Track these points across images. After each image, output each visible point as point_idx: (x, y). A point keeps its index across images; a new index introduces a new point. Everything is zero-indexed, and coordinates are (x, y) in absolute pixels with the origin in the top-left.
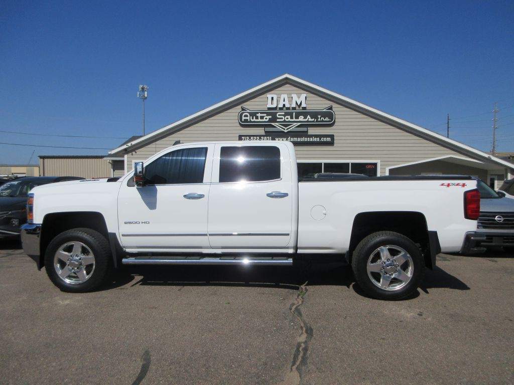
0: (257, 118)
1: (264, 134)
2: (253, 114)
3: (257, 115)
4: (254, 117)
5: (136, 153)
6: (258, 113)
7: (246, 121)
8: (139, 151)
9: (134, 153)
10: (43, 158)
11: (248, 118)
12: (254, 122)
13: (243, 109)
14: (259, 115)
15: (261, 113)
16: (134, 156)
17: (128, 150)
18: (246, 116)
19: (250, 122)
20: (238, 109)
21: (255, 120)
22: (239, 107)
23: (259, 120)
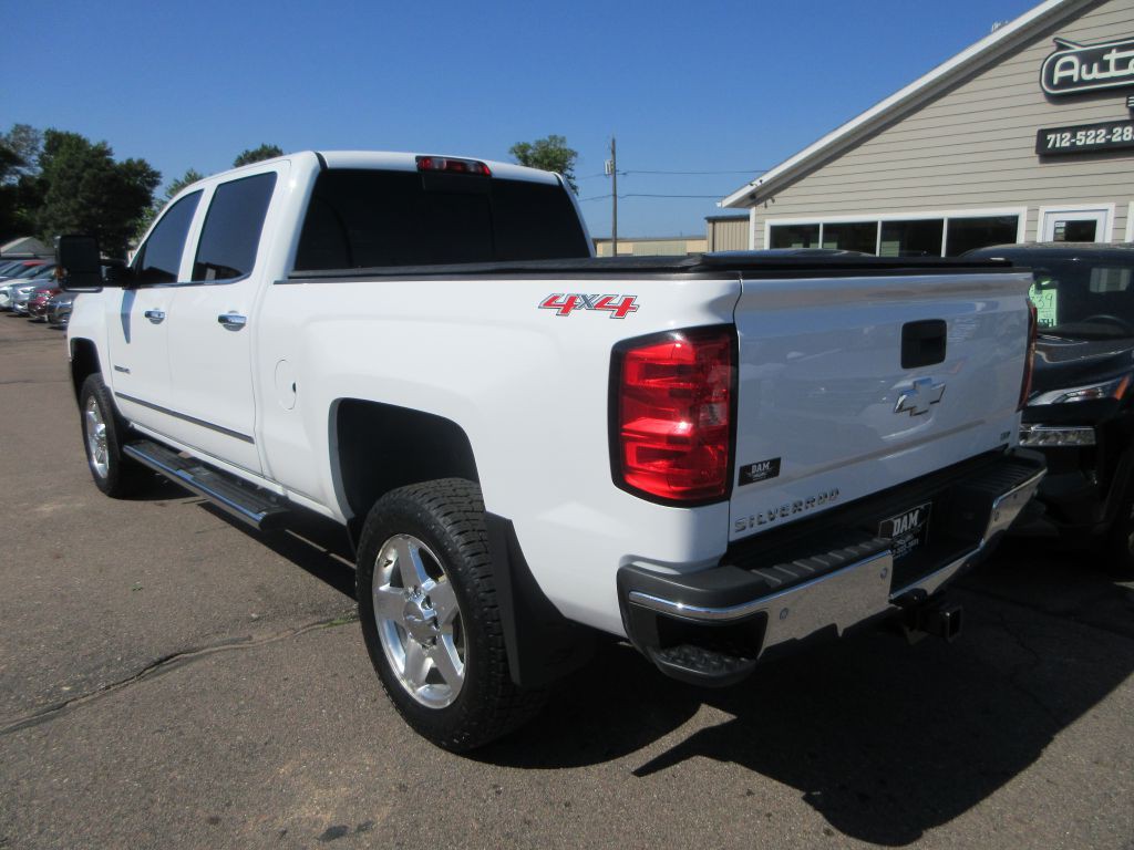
0: (1104, 67)
1: (1127, 118)
2: (1092, 58)
3: (1106, 57)
4: (1095, 66)
5: (773, 201)
6: (1109, 50)
7: (1066, 82)
8: (780, 197)
9: (769, 202)
10: (713, 220)
11: (1074, 73)
12: (1095, 81)
13: (1061, 47)
14: (1112, 57)
15: (1121, 49)
16: (767, 211)
17: (758, 196)
18: (1069, 66)
19: (1082, 82)
20: (1046, 47)
21: (1096, 74)
22: (1048, 42)
23: (1113, 72)
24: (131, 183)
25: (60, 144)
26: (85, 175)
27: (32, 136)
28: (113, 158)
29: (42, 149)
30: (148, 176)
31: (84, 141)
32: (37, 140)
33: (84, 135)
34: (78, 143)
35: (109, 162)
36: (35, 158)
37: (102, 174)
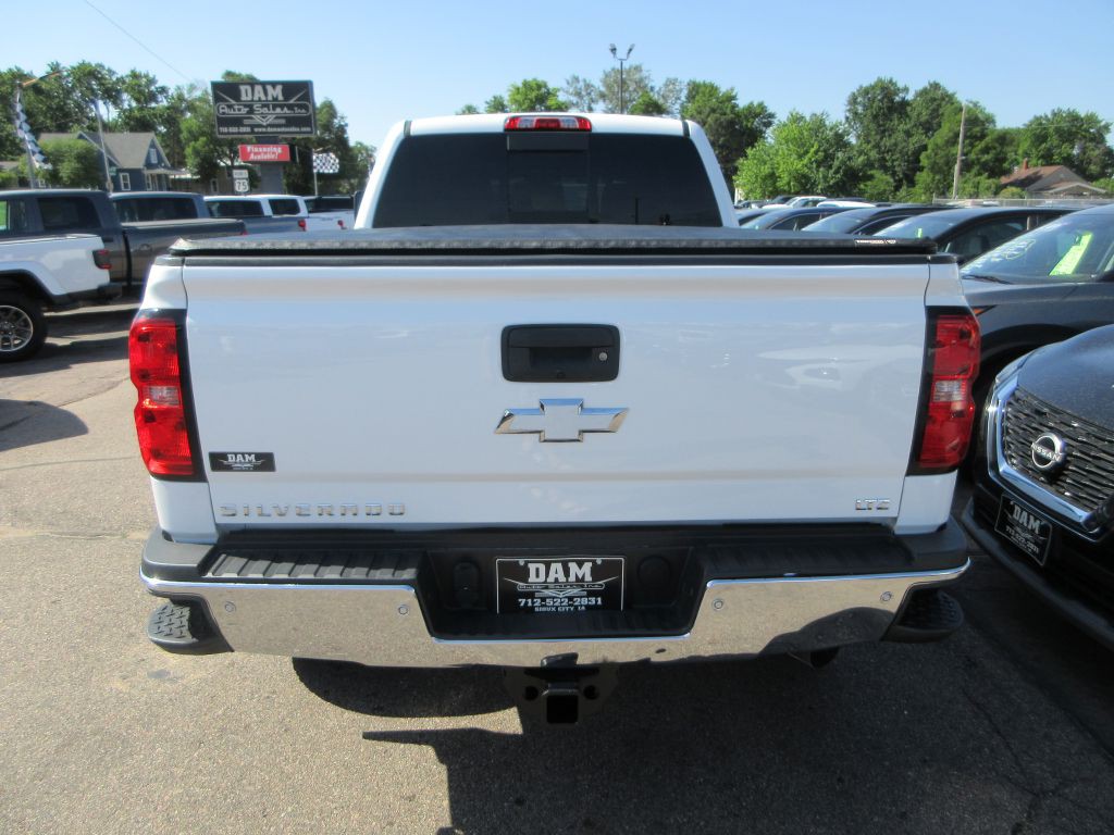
24: (749, 125)
25: (697, 93)
26: (709, 119)
27: (677, 88)
28: (737, 102)
29: (683, 99)
30: (764, 117)
31: (717, 89)
32: (681, 90)
33: (717, 83)
34: (712, 90)
35: (735, 106)
36: (677, 106)
37: (723, 118)
